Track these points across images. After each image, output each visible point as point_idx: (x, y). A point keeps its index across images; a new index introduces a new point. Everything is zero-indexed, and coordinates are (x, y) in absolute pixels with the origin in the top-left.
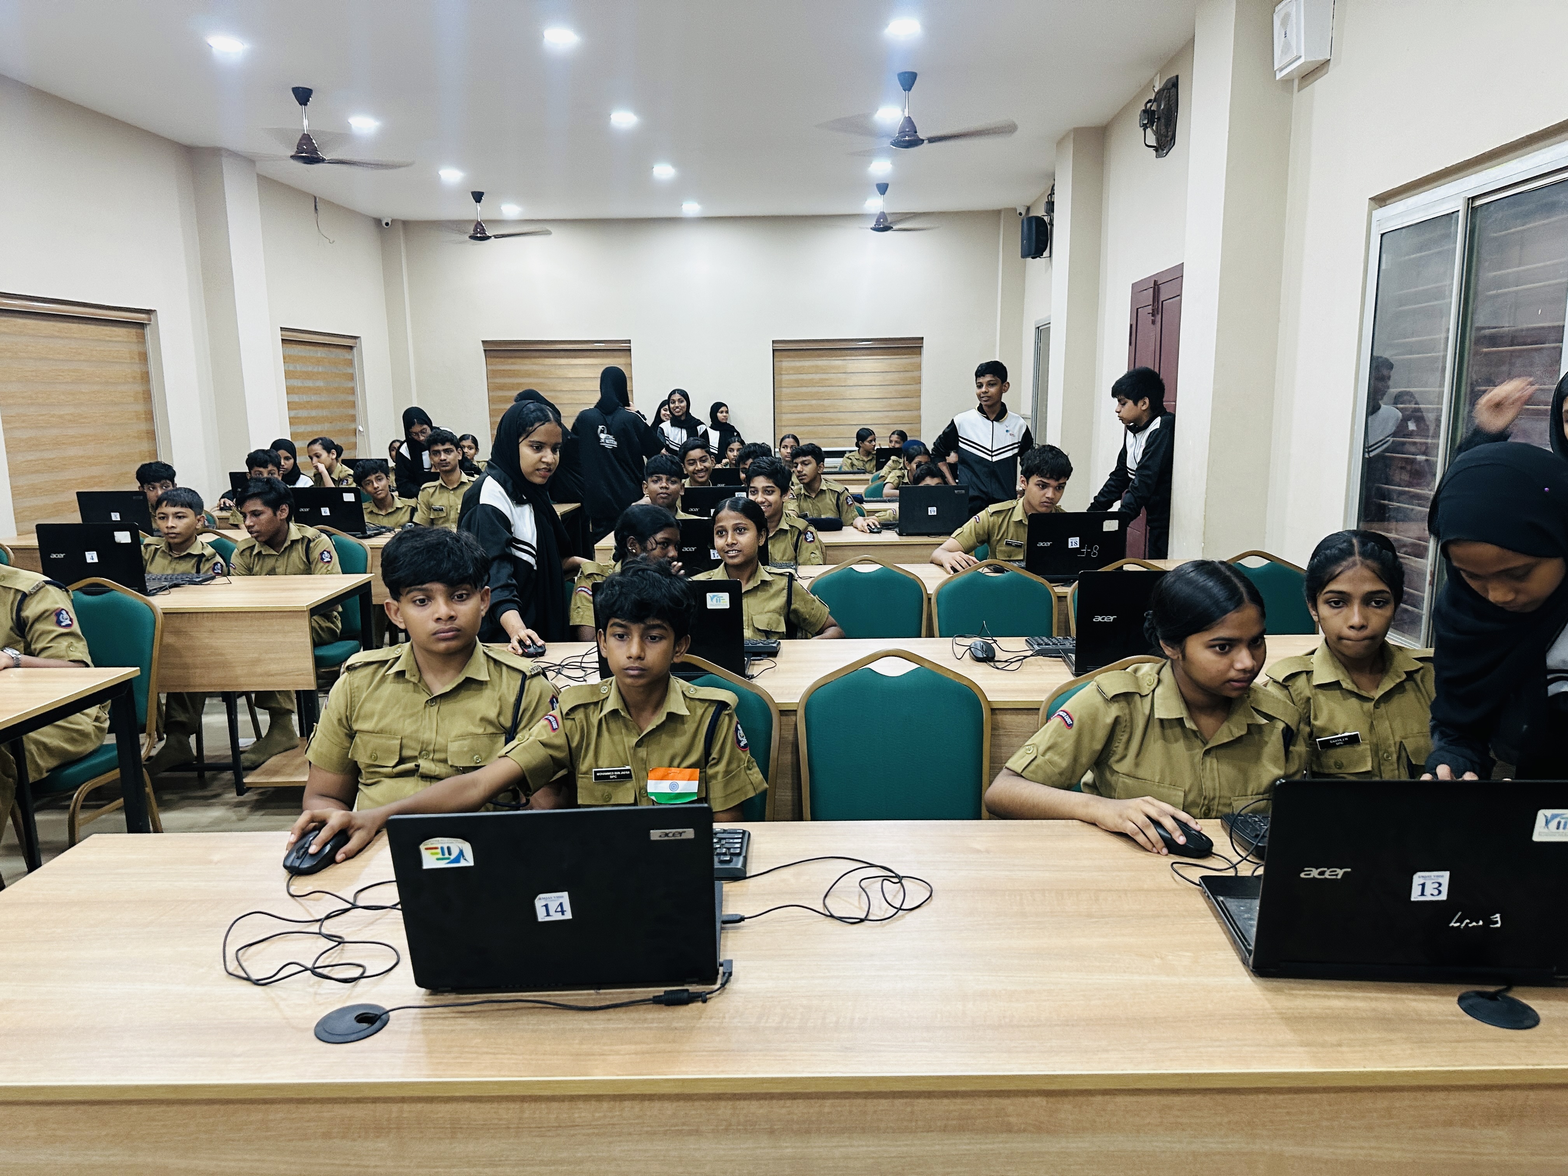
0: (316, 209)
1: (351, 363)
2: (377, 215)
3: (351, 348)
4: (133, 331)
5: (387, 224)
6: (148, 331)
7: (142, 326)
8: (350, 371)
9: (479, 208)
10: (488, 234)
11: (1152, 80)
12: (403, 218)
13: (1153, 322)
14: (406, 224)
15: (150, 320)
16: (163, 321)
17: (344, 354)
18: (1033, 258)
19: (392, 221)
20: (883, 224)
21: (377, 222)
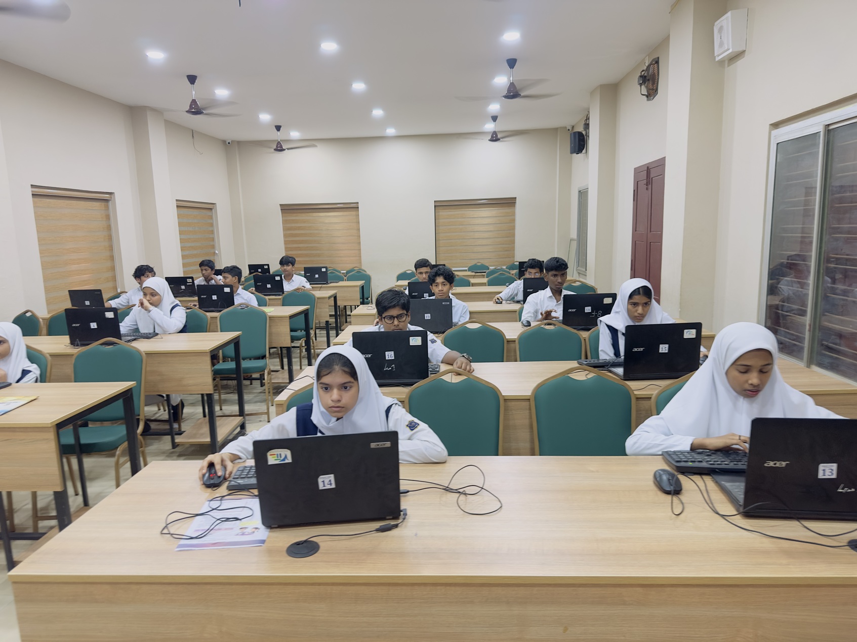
0: (193, 137)
1: (211, 217)
2: (222, 138)
3: (211, 209)
4: (103, 204)
5: (229, 143)
6: (110, 203)
7: (107, 201)
8: (211, 222)
9: (279, 134)
10: (284, 148)
11: (644, 59)
12: (237, 140)
13: (647, 189)
14: (239, 143)
15: (110, 198)
16: (118, 198)
17: (208, 213)
18: (577, 154)
19: (232, 141)
20: (495, 138)
21: (224, 142)
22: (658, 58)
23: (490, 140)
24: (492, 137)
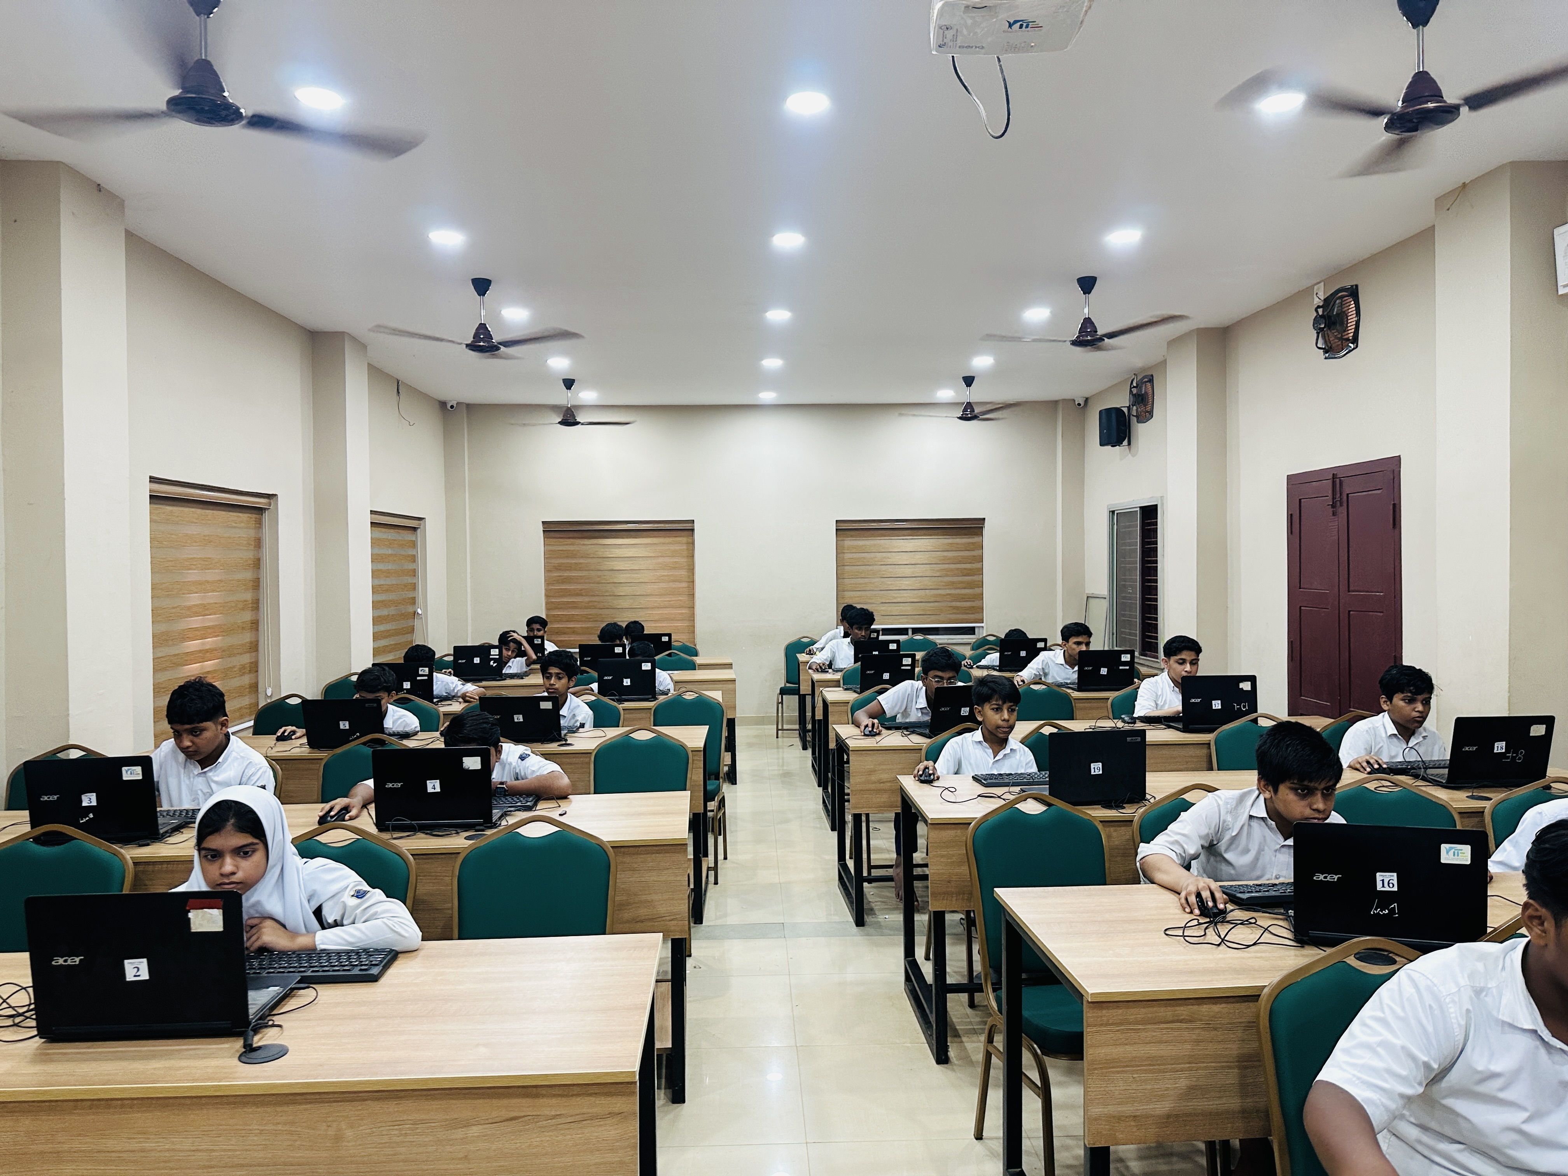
0: (398, 392)
1: (414, 545)
2: (443, 398)
3: (415, 529)
4: (252, 517)
5: (452, 407)
6: (266, 515)
7: (260, 510)
8: (414, 553)
9: (569, 395)
10: (578, 420)
11: (1317, 289)
12: (467, 401)
13: (1334, 514)
14: (469, 406)
15: (270, 504)
16: (283, 504)
17: (408, 536)
18: (1112, 446)
19: (457, 404)
20: (969, 413)
21: (443, 404)
22: (1357, 286)
23: (960, 418)
24: (965, 410)
